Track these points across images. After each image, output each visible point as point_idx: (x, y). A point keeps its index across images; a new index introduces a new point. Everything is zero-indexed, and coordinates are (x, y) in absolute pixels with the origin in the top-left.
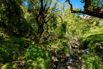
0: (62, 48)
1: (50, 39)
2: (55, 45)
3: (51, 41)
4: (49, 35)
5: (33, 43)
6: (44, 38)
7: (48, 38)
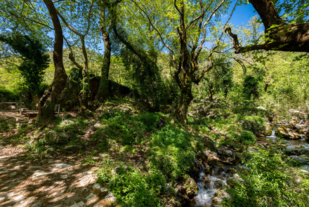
0: (239, 134)
1: (213, 115)
2: (221, 127)
3: (215, 119)
4: (212, 107)
5: (172, 122)
6: (199, 112)
7: (208, 111)
